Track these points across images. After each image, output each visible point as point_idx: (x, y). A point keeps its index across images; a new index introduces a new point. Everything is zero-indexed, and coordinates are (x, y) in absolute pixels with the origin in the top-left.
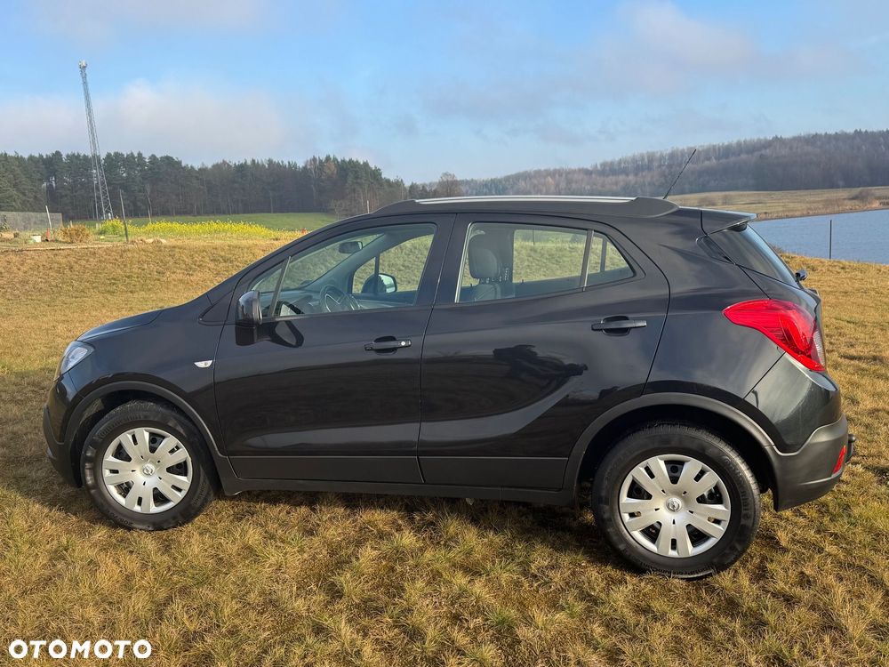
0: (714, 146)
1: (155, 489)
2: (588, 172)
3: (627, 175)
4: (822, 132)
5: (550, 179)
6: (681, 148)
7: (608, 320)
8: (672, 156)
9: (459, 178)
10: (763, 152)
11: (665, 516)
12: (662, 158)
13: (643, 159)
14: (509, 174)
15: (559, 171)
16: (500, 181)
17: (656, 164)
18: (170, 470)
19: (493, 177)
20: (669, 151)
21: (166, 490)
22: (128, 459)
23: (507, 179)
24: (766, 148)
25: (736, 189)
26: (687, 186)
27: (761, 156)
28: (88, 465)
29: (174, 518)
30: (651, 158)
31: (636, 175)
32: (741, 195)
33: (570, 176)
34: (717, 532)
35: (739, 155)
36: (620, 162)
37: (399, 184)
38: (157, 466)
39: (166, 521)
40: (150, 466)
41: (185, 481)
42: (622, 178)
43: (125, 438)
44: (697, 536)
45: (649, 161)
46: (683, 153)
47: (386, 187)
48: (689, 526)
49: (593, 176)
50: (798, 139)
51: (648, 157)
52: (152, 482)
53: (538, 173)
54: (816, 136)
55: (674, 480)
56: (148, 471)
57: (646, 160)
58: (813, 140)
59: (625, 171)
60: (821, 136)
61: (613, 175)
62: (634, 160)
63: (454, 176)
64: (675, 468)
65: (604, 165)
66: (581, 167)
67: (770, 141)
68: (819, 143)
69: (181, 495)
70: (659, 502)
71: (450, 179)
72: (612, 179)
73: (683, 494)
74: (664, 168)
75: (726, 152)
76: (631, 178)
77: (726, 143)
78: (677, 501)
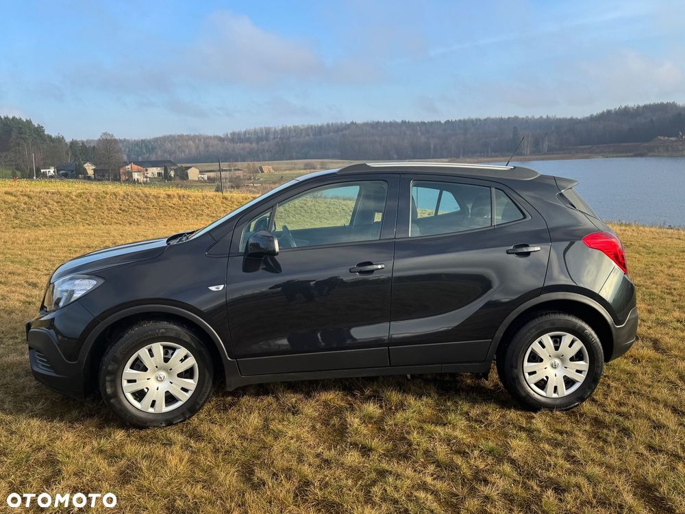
0: (311, 126)
1: (167, 392)
2: (221, 139)
3: (251, 143)
4: (381, 120)
5: (191, 142)
6: (289, 126)
7: (517, 247)
8: (283, 131)
9: (117, 137)
10: (344, 132)
11: (550, 372)
12: (275, 132)
13: (262, 131)
14: (157, 136)
15: (198, 136)
16: (149, 141)
17: (271, 136)
18: (180, 375)
19: (144, 138)
20: (280, 127)
21: (177, 392)
22: (145, 369)
23: (156, 140)
24: (346, 130)
25: (328, 158)
26: (294, 154)
27: (344, 135)
28: (108, 378)
29: (183, 414)
30: (268, 131)
31: (258, 143)
32: (332, 163)
33: (207, 141)
34: (581, 378)
35: (329, 133)
36: (245, 134)
37: (60, 140)
38: (168, 373)
39: (176, 417)
40: (163, 374)
41: (192, 384)
42: (247, 145)
43: (143, 353)
44: (569, 382)
45: (266, 134)
46: (290, 130)
47: (48, 142)
48: (565, 377)
49: (226, 142)
50: (366, 124)
51: (266, 131)
52: (164, 387)
53: (181, 137)
54: (378, 123)
55: (557, 348)
56: (161, 378)
57: (264, 133)
58: (376, 125)
59: (249, 140)
60: (380, 123)
61: (240, 143)
62: (255, 132)
63: (112, 136)
64: (557, 340)
65: (233, 134)
66: (215, 135)
67: (349, 125)
68: (380, 128)
69: (188, 395)
70: (547, 363)
71: (109, 138)
72: (240, 145)
73: (561, 357)
74: (278, 140)
75: (319, 131)
76: (254, 145)
77: (320, 124)
78: (558, 361)
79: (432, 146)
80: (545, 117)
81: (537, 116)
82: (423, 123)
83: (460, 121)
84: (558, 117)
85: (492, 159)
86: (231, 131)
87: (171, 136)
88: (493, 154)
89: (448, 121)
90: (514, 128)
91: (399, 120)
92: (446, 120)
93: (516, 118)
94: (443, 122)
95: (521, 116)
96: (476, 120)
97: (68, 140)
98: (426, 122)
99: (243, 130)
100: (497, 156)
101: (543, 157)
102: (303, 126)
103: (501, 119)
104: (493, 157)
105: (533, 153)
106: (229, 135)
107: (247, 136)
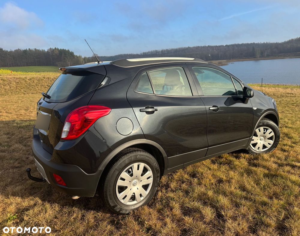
37: (80, 57)
47: (76, 58)
79: (220, 55)
80: (265, 42)
81: (262, 42)
82: (216, 46)
83: (231, 45)
84: (271, 42)
85: (244, 60)
86: (143, 52)
87: (121, 55)
88: (244, 58)
89: (227, 45)
90: (253, 47)
91: (207, 45)
92: (226, 45)
93: (254, 43)
94: (224, 45)
95: (256, 43)
96: (238, 44)
97: (83, 57)
98: (218, 46)
99: (147, 51)
100: (246, 59)
101: (264, 58)
102: (170, 49)
103: (248, 44)
104: (244, 59)
105: (260, 57)
106: (142, 54)
107: (149, 54)
